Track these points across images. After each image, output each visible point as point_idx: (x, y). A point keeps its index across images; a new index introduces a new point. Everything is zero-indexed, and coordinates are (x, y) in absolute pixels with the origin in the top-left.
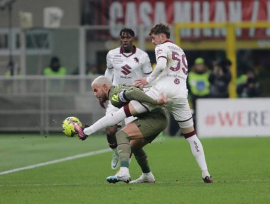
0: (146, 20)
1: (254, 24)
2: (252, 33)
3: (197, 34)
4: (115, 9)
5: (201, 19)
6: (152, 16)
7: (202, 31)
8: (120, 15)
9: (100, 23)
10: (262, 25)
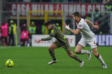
0: (23, 10)
1: (57, 12)
2: (56, 14)
3: (39, 14)
4: (14, 6)
5: (41, 10)
6: (25, 9)
7: (41, 13)
8: (15, 8)
9: (9, 10)
10: (59, 12)
